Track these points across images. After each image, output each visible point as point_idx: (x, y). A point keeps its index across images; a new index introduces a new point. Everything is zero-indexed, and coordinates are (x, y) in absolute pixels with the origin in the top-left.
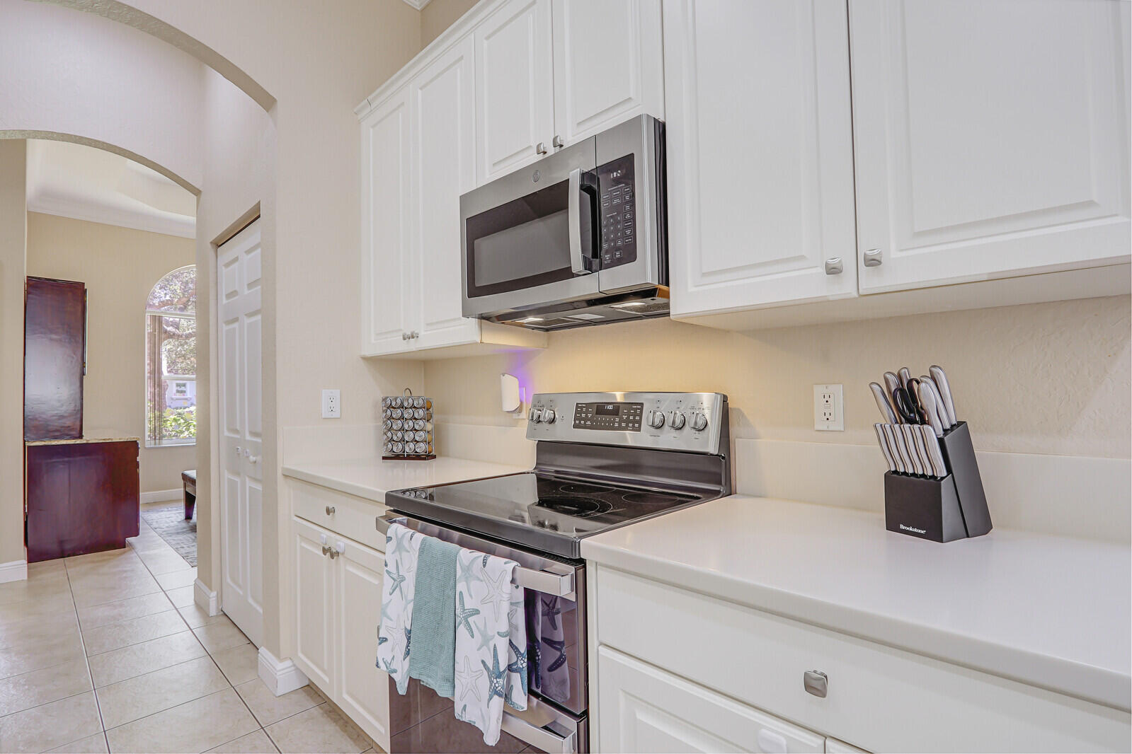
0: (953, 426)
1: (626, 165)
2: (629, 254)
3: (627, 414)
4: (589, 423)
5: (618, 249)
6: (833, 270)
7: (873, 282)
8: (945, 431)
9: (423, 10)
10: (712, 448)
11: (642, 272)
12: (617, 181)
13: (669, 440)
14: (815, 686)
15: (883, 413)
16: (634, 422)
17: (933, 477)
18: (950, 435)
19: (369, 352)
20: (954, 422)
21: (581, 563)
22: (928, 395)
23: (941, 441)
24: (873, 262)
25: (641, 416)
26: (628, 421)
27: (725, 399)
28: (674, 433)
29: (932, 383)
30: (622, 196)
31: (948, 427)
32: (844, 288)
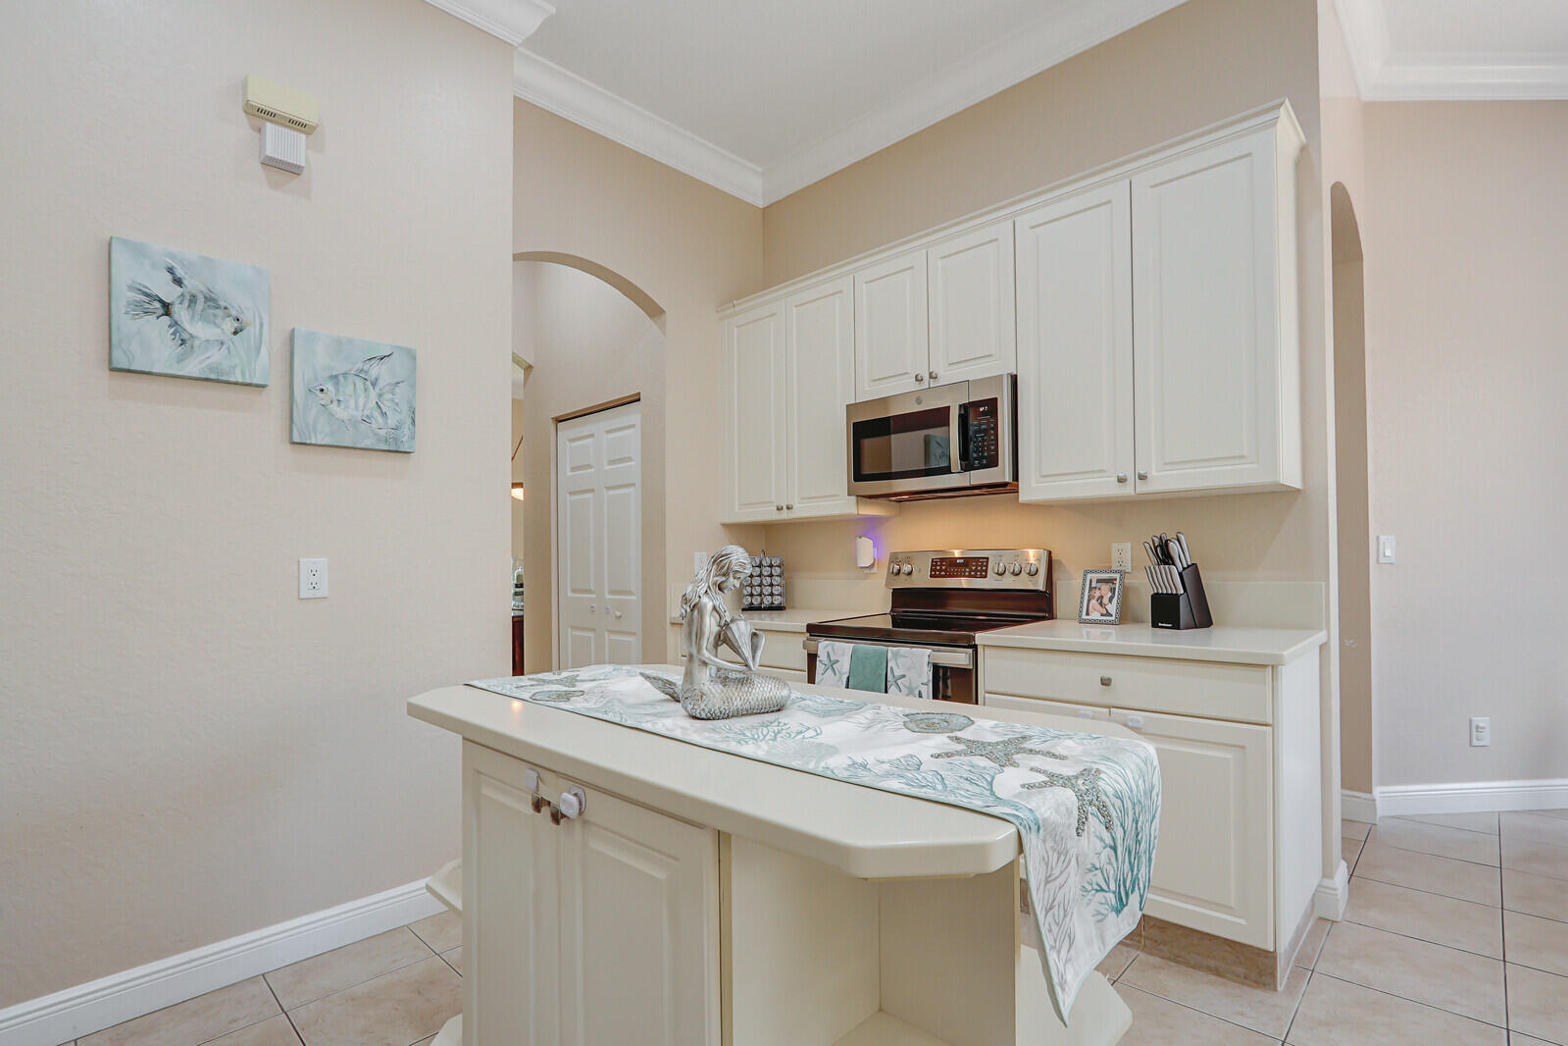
0: (1189, 566)
1: (992, 404)
2: (993, 462)
3: (975, 565)
4: (943, 573)
5: (985, 457)
6: (1121, 480)
7: (1143, 488)
8: (1184, 569)
9: (764, 209)
10: (1041, 586)
11: (1001, 473)
12: (984, 413)
13: (1008, 583)
14: (1106, 682)
15: (1149, 560)
16: (981, 571)
17: (1177, 594)
18: (1186, 571)
19: (728, 520)
20: (1190, 563)
21: (975, 647)
22: (1174, 548)
23: (1180, 574)
24: (1142, 477)
25: (987, 567)
26: (976, 571)
27: (1050, 552)
28: (1013, 578)
29: (1177, 542)
30: (988, 424)
31: (1185, 566)
32: (1127, 490)
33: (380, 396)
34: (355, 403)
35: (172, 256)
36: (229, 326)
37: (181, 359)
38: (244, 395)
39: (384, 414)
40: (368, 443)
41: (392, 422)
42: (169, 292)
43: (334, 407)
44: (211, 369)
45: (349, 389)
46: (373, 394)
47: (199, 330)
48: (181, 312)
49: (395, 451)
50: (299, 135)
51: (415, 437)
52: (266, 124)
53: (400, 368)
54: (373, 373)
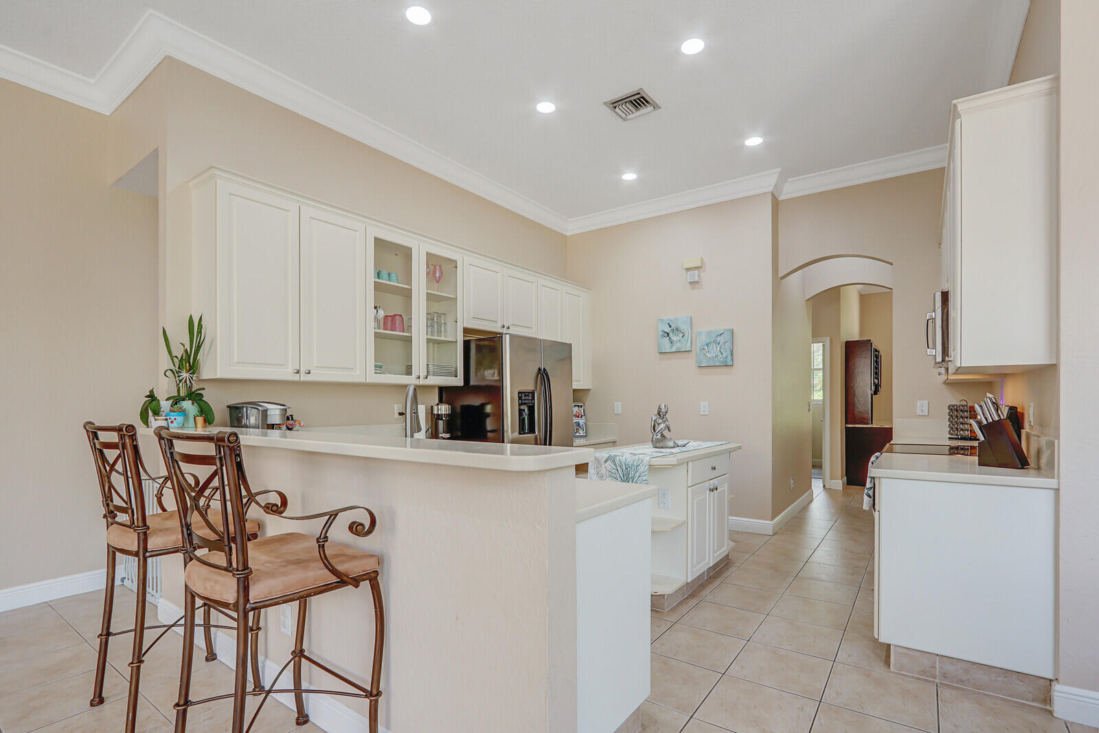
33: (721, 347)
34: (714, 351)
35: (669, 320)
36: (681, 335)
37: (671, 347)
38: (686, 354)
39: (722, 354)
40: (717, 364)
41: (724, 356)
42: (668, 330)
43: (707, 354)
44: (678, 348)
45: (711, 347)
46: (718, 347)
47: (674, 338)
48: (671, 335)
49: (727, 365)
50: (696, 272)
51: (732, 360)
52: (688, 273)
53: (727, 336)
54: (718, 340)
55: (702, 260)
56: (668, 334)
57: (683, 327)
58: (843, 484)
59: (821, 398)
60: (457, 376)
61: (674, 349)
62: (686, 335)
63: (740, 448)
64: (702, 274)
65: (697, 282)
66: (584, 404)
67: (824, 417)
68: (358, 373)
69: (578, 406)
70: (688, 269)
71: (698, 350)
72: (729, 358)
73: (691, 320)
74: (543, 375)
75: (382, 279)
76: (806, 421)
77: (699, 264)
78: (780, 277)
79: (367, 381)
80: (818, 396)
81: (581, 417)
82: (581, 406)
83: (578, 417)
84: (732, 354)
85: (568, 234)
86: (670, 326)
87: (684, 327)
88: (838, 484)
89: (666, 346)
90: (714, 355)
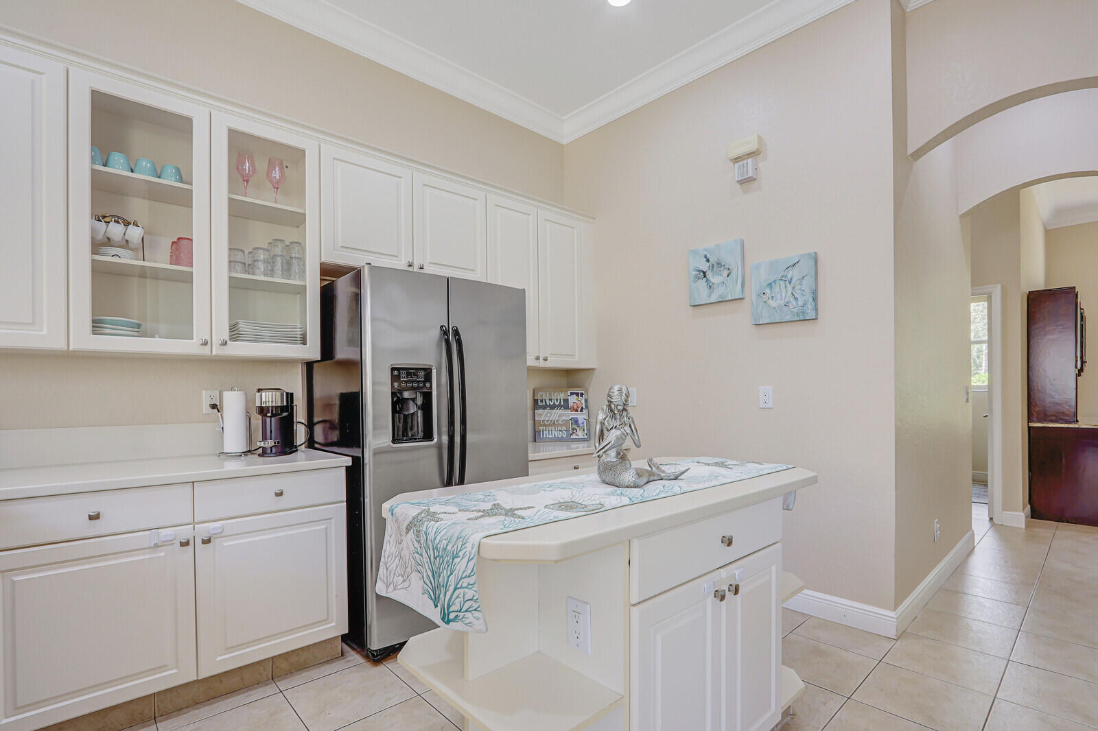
33: (794, 288)
35: (705, 250)
36: (725, 273)
37: (710, 295)
38: (733, 305)
39: (796, 299)
40: (788, 318)
41: (800, 303)
42: (704, 266)
43: (770, 301)
44: (720, 296)
45: (777, 290)
46: (790, 288)
47: (714, 279)
48: (709, 274)
49: (805, 319)
50: (750, 160)
51: (816, 310)
52: (736, 165)
53: (806, 267)
54: (789, 276)
55: (760, 139)
56: (704, 273)
57: (728, 259)
58: (1026, 517)
59: (986, 383)
60: (304, 343)
61: (714, 298)
62: (734, 273)
63: (813, 480)
64: (761, 165)
65: (752, 180)
66: (587, 391)
67: (991, 410)
68: (45, 332)
69: (577, 394)
70: (736, 160)
71: (754, 296)
72: (810, 306)
73: (743, 246)
74: (451, 340)
75: (114, 167)
76: (963, 418)
77: (752, 147)
78: (910, 152)
79: (71, 348)
80: (980, 379)
81: (582, 411)
82: (582, 394)
83: (577, 411)
84: (815, 299)
85: (565, 142)
86: (708, 260)
87: (731, 260)
88: (1018, 517)
89: (703, 295)
90: (782, 303)
